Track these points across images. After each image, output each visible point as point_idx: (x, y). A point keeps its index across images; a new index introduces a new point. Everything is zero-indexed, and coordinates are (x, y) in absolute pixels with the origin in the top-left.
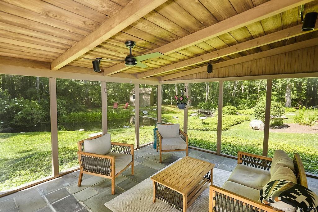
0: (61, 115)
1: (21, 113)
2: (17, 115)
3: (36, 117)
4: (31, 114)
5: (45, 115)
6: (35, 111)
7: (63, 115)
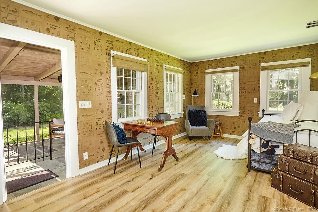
0: (44, 116)
1: (8, 114)
2: (5, 116)
3: (21, 118)
4: (17, 115)
5: (29, 116)
6: (20, 112)
7: (46, 116)
